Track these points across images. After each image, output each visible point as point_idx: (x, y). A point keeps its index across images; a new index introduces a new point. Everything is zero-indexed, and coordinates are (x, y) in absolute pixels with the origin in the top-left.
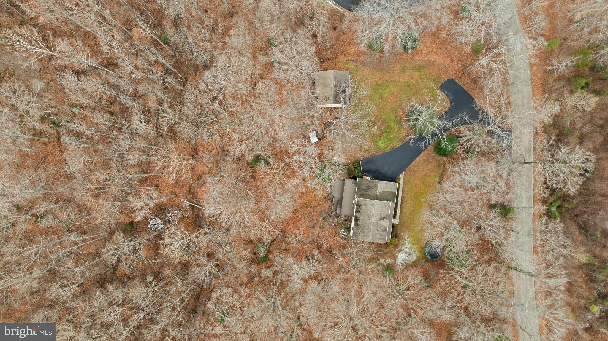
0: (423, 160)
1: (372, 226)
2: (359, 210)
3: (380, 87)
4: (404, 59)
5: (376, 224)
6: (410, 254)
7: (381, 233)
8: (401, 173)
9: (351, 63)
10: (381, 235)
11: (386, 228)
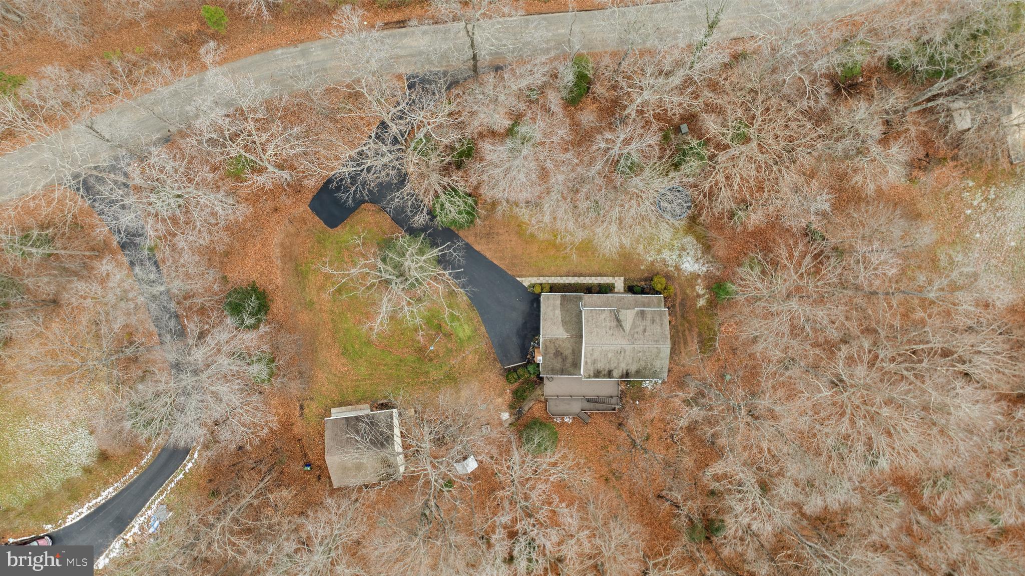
0: (488, 243)
1: (638, 346)
2: (606, 372)
3: (350, 348)
4: (286, 308)
5: (632, 338)
6: (683, 249)
7: (648, 323)
8: (520, 284)
9: (306, 411)
10: (653, 321)
11: (637, 313)
